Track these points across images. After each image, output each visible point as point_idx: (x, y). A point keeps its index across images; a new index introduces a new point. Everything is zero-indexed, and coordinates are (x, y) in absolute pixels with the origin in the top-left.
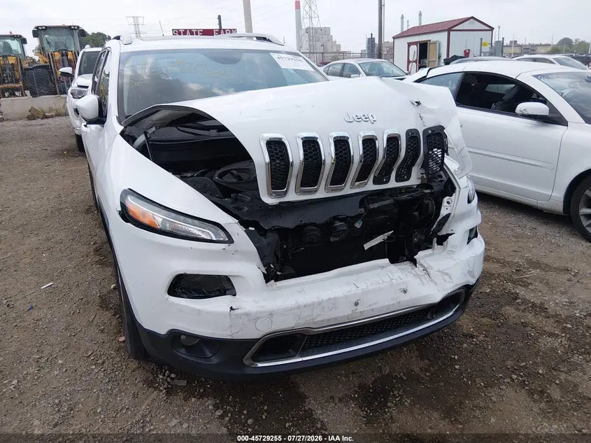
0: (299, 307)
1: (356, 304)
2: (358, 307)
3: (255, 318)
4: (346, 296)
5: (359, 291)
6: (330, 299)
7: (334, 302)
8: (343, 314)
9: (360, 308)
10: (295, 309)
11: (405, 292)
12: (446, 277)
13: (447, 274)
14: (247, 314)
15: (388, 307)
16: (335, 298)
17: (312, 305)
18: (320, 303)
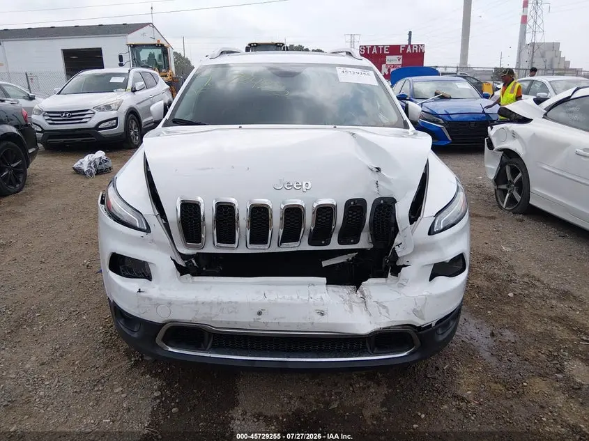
0: (197, 303)
1: (260, 313)
2: (260, 317)
3: (156, 304)
4: (249, 304)
5: (266, 301)
6: (231, 302)
7: (234, 306)
8: (243, 320)
9: (263, 319)
10: (192, 303)
11: (322, 314)
12: (383, 311)
13: (384, 307)
14: (149, 299)
15: (298, 325)
16: (236, 303)
17: (211, 304)
18: (219, 304)
